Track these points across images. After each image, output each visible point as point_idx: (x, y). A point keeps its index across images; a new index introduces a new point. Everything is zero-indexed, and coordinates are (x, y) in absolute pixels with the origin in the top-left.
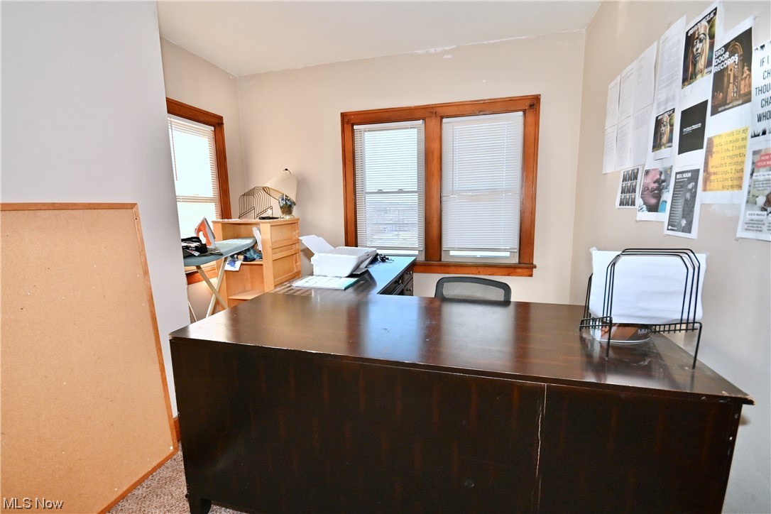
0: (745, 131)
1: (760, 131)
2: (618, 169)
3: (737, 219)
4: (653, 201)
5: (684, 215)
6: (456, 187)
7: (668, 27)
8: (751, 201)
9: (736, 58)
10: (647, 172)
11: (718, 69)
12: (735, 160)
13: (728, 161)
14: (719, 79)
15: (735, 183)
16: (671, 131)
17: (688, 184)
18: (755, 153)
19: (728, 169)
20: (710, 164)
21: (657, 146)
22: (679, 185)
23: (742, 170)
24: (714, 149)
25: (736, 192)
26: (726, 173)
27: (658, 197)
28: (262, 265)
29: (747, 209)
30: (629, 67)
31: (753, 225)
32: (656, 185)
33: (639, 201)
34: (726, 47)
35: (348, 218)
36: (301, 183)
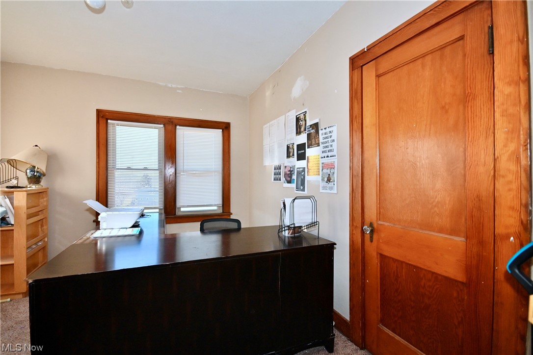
0: (319, 156)
1: (323, 156)
2: (271, 164)
3: (319, 186)
4: (289, 179)
5: (301, 184)
6: (186, 168)
7: (289, 112)
8: (323, 180)
9: (314, 130)
10: (285, 167)
11: (308, 132)
12: (317, 165)
13: (315, 165)
14: (309, 136)
15: (318, 173)
16: (294, 151)
17: (302, 173)
18: (322, 163)
19: (315, 168)
20: (309, 166)
21: (288, 156)
22: (299, 173)
23: (319, 169)
24: (310, 161)
25: (318, 176)
26: (314, 169)
27: (291, 177)
28: (13, 230)
29: (322, 182)
30: (273, 122)
31: (324, 188)
32: (289, 172)
33: (283, 179)
34: (311, 126)
35: (100, 187)
36: (51, 158)
